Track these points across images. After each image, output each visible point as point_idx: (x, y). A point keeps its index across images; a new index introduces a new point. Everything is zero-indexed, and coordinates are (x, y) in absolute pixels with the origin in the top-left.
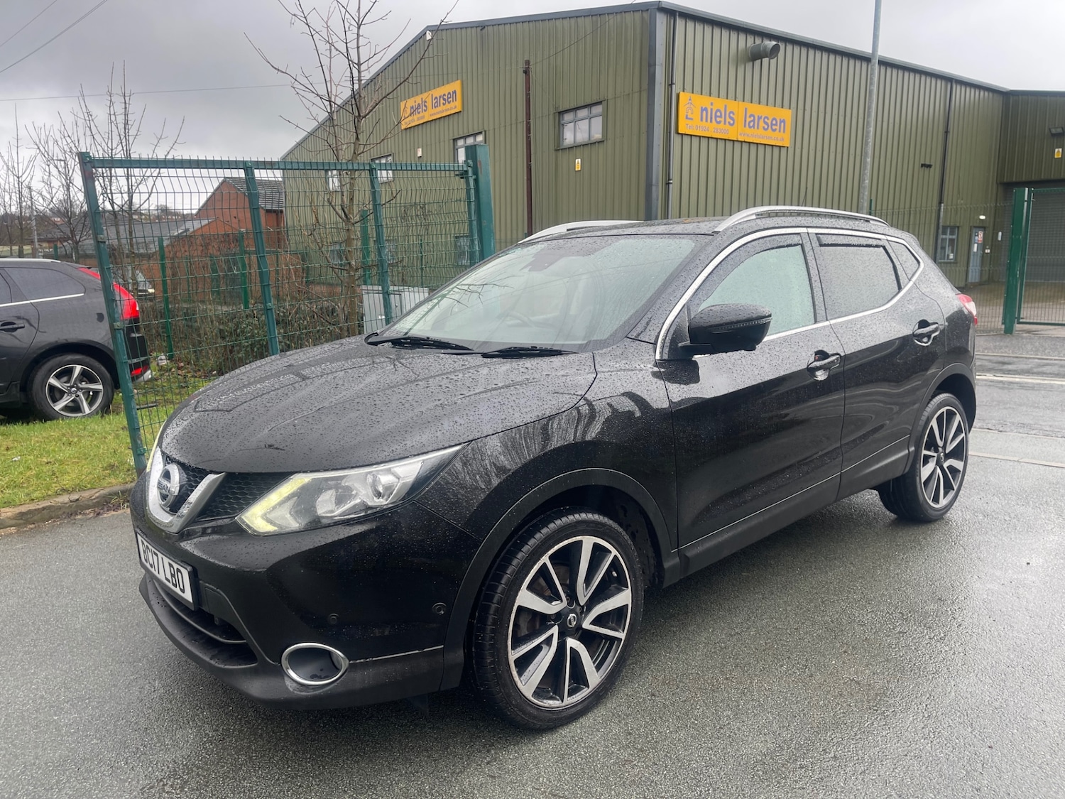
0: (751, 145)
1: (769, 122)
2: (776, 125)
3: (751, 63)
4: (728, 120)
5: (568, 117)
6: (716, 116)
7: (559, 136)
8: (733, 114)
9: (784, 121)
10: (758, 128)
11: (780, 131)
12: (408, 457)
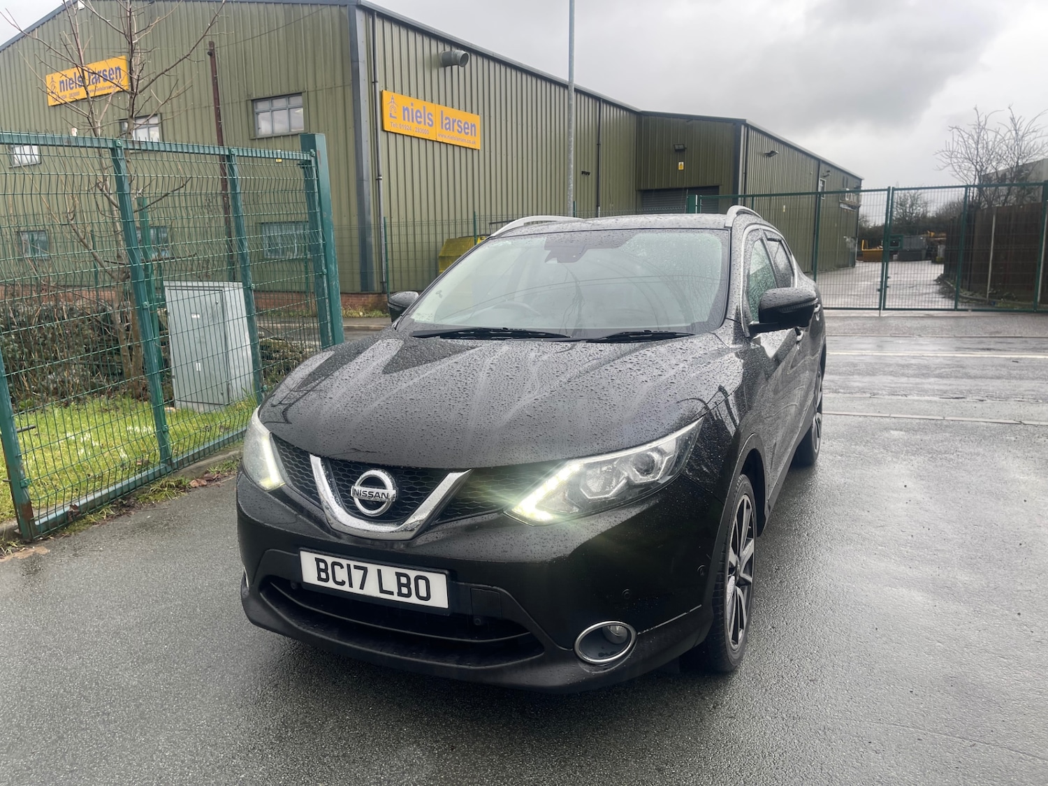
1: (462, 125)
2: (468, 128)
3: (443, 69)
4: (427, 121)
5: (261, 106)
6: (417, 117)
7: (253, 126)
8: (432, 116)
9: (474, 126)
10: (453, 130)
11: (472, 134)
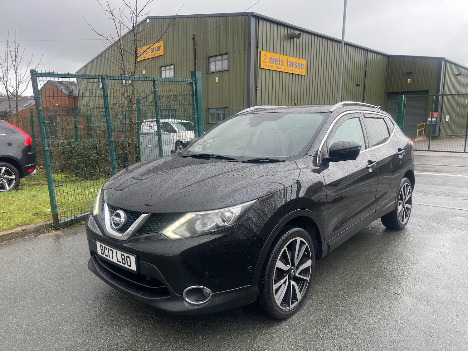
0: (290, 74)
1: (297, 65)
2: (300, 66)
3: (289, 40)
4: (281, 63)
5: (212, 59)
6: (276, 62)
7: (208, 67)
8: (283, 61)
9: (303, 65)
10: (293, 67)
11: (301, 69)
12: (236, 205)
